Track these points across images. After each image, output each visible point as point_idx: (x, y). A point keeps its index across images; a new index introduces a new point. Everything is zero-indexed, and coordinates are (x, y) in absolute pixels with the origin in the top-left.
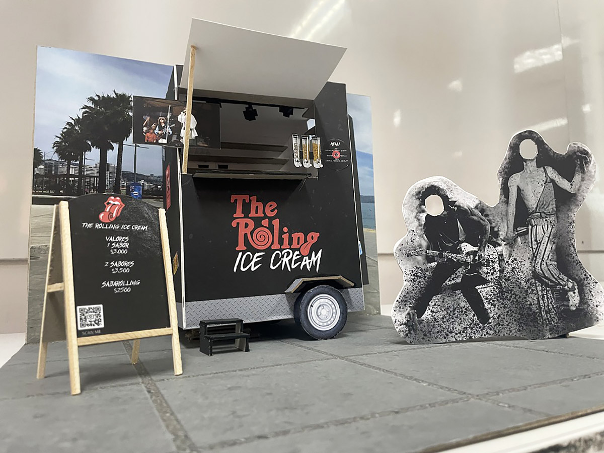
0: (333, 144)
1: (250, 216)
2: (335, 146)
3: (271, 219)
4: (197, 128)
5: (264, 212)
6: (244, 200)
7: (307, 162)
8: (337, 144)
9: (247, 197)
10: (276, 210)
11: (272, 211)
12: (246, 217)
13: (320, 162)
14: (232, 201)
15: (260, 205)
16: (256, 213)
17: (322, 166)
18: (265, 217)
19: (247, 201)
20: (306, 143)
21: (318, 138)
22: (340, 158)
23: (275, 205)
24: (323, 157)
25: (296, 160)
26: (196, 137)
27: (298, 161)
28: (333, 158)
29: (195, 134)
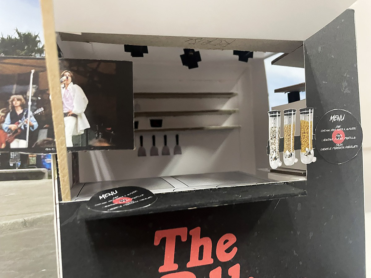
0: (333, 118)
1: (189, 265)
2: (337, 123)
3: (226, 266)
4: (90, 113)
5: (214, 256)
6: (178, 238)
7: (291, 155)
8: (340, 118)
9: (182, 232)
10: (235, 250)
11: (228, 251)
12: (182, 268)
13: (312, 152)
14: (157, 243)
15: (207, 243)
16: (201, 258)
17: (314, 159)
18: (217, 263)
19: (184, 239)
20: (290, 122)
21: (310, 111)
22: (345, 143)
23: (232, 239)
24: (317, 144)
25: (273, 157)
26: (86, 130)
27: (275, 159)
28: (332, 144)
29: (84, 124)
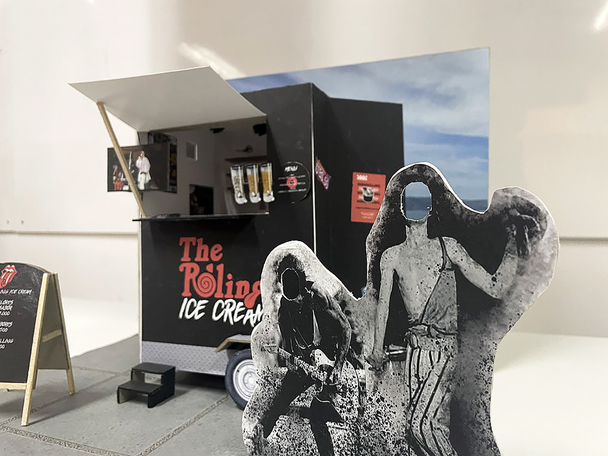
0: (288, 169)
1: (196, 260)
2: (291, 172)
3: (216, 264)
5: (209, 256)
6: (191, 243)
7: (255, 196)
8: (294, 169)
9: (193, 239)
10: (221, 255)
11: (217, 255)
12: (193, 261)
13: (272, 194)
14: (181, 244)
15: (206, 248)
16: (202, 257)
17: (273, 199)
18: (211, 261)
19: (194, 244)
20: (252, 173)
21: (268, 164)
22: (298, 187)
23: (220, 248)
24: (275, 188)
25: (239, 195)
27: (241, 197)
28: (288, 188)
29: (149, 178)
